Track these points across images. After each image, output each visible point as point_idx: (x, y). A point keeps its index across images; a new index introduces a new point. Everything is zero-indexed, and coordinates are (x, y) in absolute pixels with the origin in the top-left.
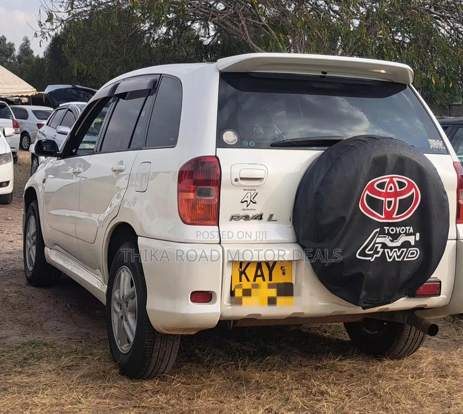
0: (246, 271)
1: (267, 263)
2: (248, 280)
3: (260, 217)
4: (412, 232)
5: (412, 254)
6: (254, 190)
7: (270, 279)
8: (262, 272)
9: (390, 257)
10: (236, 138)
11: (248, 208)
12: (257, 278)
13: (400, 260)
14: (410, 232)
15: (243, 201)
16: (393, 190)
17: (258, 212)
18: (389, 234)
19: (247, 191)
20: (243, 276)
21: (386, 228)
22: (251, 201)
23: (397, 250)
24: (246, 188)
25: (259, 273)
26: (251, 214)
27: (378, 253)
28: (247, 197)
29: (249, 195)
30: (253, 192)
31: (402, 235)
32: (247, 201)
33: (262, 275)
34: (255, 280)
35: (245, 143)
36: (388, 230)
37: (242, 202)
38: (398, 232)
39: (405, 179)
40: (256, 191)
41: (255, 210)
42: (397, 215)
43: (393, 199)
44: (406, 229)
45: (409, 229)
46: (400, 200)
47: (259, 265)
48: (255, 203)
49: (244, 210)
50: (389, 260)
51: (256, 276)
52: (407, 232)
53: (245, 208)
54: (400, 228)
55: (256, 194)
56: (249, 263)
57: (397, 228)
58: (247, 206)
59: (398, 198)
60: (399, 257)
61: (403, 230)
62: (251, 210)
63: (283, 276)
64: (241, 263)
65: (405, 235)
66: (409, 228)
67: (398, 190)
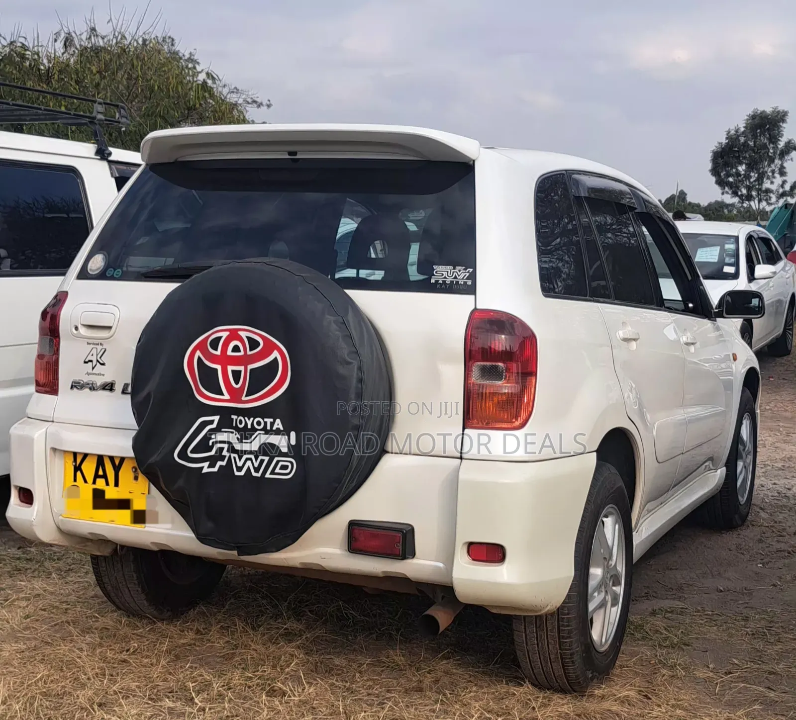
0: (83, 467)
1: (112, 459)
2: (86, 481)
3: (109, 387)
4: (282, 428)
5: (284, 467)
6: (101, 344)
7: (116, 484)
8: (104, 471)
9: (240, 469)
10: (103, 264)
11: (94, 371)
12: (98, 480)
13: (259, 475)
14: (274, 428)
15: (87, 360)
16: (242, 353)
17: (108, 379)
18: (237, 429)
19: (92, 346)
20: (79, 473)
21: (234, 417)
22: (98, 361)
23: (252, 457)
24: (90, 341)
25: (101, 473)
26: (99, 381)
27: (222, 458)
28: (92, 355)
29: (94, 351)
30: (99, 347)
31: (258, 432)
32: (91, 361)
33: (105, 476)
34: (94, 482)
35: (110, 272)
36: (236, 420)
37: (85, 362)
38: (249, 426)
39: (258, 335)
40: (104, 347)
41: (103, 375)
42: (247, 396)
43: (242, 368)
44: (266, 423)
45: (272, 424)
46: (251, 370)
47: (100, 459)
48: (103, 364)
49: (88, 374)
50: (237, 473)
51: (97, 476)
52: (269, 428)
53: (90, 371)
54: (252, 419)
55: (103, 351)
56: (85, 456)
57: (246, 418)
58: (93, 368)
59: (250, 367)
60: (257, 470)
61: (259, 423)
62: (99, 374)
63: (134, 482)
64: (75, 454)
65: (263, 432)
66: (272, 420)
67: (249, 353)
